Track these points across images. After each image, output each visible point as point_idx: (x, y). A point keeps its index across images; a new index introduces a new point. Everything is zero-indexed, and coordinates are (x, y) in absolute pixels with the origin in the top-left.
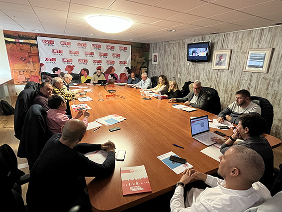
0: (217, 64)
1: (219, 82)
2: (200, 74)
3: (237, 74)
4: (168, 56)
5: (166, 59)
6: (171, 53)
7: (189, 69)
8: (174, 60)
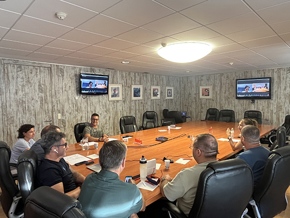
0: (112, 96)
2: (95, 108)
3: (127, 102)
4: (20, 87)
5: (14, 91)
6: (28, 82)
7: (79, 105)
8: (40, 94)
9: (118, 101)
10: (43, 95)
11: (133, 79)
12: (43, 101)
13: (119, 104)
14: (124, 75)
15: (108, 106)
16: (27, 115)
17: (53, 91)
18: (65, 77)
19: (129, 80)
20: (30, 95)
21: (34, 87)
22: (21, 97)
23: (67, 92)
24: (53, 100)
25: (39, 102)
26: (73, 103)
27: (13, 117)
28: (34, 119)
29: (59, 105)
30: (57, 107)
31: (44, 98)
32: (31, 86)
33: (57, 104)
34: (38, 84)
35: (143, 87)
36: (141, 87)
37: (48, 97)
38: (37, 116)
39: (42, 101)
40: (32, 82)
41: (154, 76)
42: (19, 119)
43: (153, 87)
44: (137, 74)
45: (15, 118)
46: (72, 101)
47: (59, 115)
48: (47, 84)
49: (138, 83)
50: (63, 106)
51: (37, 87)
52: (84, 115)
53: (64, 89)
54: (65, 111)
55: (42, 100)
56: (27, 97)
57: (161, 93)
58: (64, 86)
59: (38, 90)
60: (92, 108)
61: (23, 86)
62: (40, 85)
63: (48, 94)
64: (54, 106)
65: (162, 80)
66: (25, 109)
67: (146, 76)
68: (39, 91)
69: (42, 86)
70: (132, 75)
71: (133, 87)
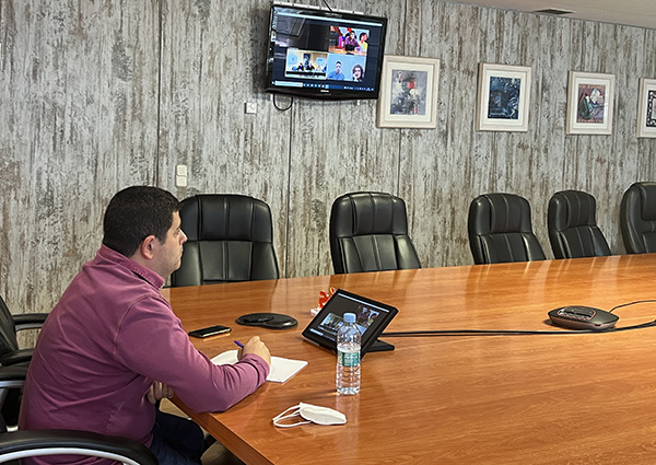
0: (396, 109)
1: (408, 177)
2: (322, 152)
3: (459, 140)
4: (50, 50)
5: (29, 65)
6: (79, 32)
7: (258, 136)
8: (119, 81)
9: (416, 132)
10: (127, 87)
11: (492, 37)
12: (128, 111)
13: (420, 145)
14: (453, 20)
15: (372, 151)
16: (68, 160)
17: (166, 72)
18: (211, 19)
19: (473, 41)
20: (83, 85)
21: (98, 53)
22: (50, 89)
23: (218, 80)
24: (165, 108)
25: (112, 116)
26: (235, 128)
27: (18, 164)
28: (91, 177)
29: (182, 131)
30: (177, 138)
31: (129, 100)
32: (87, 51)
33: (178, 126)
34: (110, 43)
35: (534, 76)
36: (523, 76)
37: (146, 97)
38: (100, 166)
39: (124, 110)
40: (92, 32)
41: (591, 27)
42: (39, 174)
43: (579, 80)
44: (508, 17)
45: (25, 169)
46: (232, 117)
47: (183, 170)
48: (146, 44)
49: (513, 58)
50: (200, 137)
51: (107, 56)
52: (276, 179)
53: (205, 69)
54: (204, 155)
55: (122, 108)
56: (70, 90)
57: (619, 106)
58: (207, 58)
59: (109, 65)
60: (308, 154)
61: (60, 48)
62: (118, 48)
63: (146, 83)
64: (165, 133)
65: (628, 49)
66: (62, 136)
67: (552, 28)
68: (114, 69)
69: (128, 52)
70: (488, 19)
71: (491, 72)
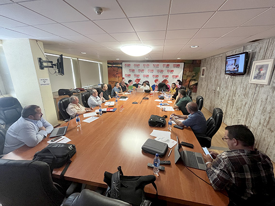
0: (255, 78)
1: (256, 100)
9: (262, 86)
13: (263, 90)
15: (247, 89)
47: (218, 88)
50: (221, 83)
54: (221, 86)
60: (234, 88)
